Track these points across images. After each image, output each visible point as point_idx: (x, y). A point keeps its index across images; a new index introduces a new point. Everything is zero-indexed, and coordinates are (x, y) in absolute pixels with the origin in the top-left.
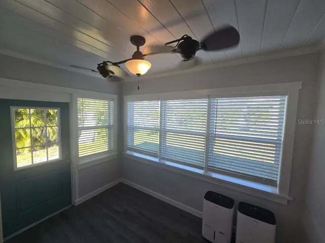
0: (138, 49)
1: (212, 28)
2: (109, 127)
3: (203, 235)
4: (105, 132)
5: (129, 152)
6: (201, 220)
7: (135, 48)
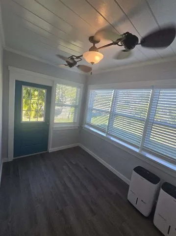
0: (94, 45)
1: (157, 26)
2: (76, 107)
3: (128, 198)
4: (73, 109)
5: (86, 126)
6: (128, 186)
7: (92, 45)
